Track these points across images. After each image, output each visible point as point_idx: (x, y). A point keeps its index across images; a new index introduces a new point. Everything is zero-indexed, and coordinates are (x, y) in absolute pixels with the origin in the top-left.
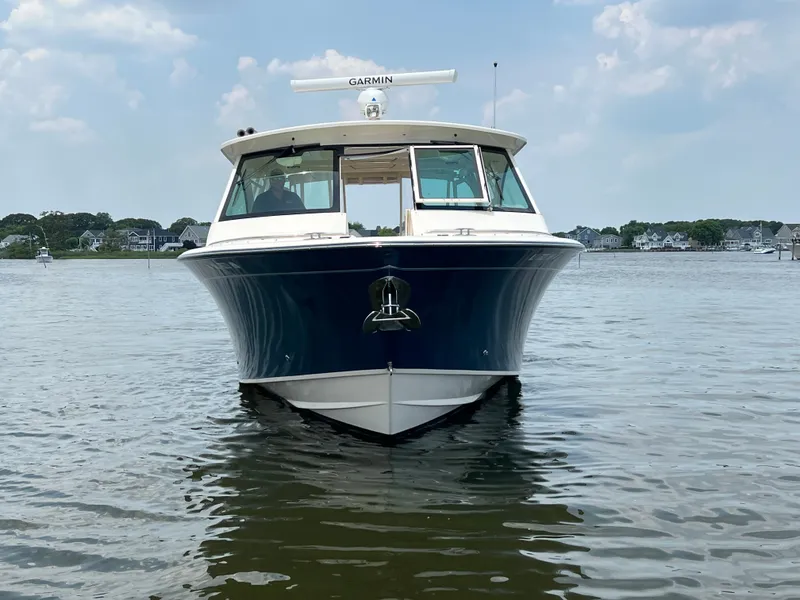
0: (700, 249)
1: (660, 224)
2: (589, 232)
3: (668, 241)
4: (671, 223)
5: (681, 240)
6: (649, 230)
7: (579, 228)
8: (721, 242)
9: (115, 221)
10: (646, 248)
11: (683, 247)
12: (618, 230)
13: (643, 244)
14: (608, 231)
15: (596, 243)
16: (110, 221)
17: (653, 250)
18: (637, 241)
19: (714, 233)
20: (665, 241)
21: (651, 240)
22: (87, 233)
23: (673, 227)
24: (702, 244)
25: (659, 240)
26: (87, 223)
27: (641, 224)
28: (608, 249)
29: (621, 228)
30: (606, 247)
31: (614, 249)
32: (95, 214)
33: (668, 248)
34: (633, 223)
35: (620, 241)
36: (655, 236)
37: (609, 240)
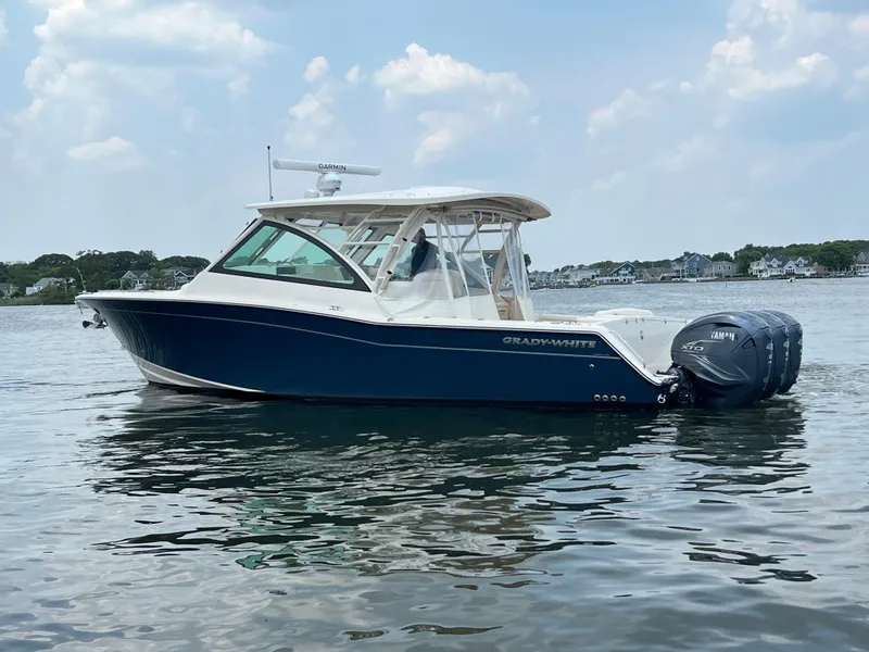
0: (827, 276)
1: (781, 248)
2: (698, 259)
3: (791, 265)
4: (795, 246)
5: (805, 265)
6: (767, 255)
7: (686, 254)
8: (852, 267)
9: (159, 259)
10: (764, 275)
11: (808, 274)
12: (732, 255)
13: (760, 272)
14: (721, 257)
15: (707, 271)
16: (155, 260)
17: (772, 277)
18: (754, 267)
19: (843, 256)
20: (786, 268)
21: (770, 266)
22: (129, 274)
23: (796, 251)
24: (830, 270)
25: (779, 266)
26: (129, 262)
27: (759, 248)
28: (720, 278)
29: (736, 253)
30: (719, 275)
31: (728, 278)
32: (137, 253)
33: (790, 274)
34: (749, 247)
35: (734, 268)
36: (775, 263)
37: (722, 267)
